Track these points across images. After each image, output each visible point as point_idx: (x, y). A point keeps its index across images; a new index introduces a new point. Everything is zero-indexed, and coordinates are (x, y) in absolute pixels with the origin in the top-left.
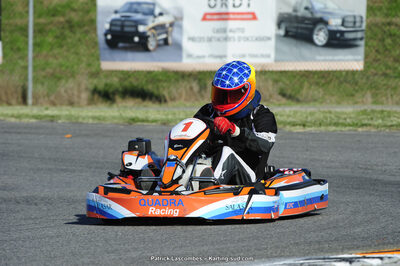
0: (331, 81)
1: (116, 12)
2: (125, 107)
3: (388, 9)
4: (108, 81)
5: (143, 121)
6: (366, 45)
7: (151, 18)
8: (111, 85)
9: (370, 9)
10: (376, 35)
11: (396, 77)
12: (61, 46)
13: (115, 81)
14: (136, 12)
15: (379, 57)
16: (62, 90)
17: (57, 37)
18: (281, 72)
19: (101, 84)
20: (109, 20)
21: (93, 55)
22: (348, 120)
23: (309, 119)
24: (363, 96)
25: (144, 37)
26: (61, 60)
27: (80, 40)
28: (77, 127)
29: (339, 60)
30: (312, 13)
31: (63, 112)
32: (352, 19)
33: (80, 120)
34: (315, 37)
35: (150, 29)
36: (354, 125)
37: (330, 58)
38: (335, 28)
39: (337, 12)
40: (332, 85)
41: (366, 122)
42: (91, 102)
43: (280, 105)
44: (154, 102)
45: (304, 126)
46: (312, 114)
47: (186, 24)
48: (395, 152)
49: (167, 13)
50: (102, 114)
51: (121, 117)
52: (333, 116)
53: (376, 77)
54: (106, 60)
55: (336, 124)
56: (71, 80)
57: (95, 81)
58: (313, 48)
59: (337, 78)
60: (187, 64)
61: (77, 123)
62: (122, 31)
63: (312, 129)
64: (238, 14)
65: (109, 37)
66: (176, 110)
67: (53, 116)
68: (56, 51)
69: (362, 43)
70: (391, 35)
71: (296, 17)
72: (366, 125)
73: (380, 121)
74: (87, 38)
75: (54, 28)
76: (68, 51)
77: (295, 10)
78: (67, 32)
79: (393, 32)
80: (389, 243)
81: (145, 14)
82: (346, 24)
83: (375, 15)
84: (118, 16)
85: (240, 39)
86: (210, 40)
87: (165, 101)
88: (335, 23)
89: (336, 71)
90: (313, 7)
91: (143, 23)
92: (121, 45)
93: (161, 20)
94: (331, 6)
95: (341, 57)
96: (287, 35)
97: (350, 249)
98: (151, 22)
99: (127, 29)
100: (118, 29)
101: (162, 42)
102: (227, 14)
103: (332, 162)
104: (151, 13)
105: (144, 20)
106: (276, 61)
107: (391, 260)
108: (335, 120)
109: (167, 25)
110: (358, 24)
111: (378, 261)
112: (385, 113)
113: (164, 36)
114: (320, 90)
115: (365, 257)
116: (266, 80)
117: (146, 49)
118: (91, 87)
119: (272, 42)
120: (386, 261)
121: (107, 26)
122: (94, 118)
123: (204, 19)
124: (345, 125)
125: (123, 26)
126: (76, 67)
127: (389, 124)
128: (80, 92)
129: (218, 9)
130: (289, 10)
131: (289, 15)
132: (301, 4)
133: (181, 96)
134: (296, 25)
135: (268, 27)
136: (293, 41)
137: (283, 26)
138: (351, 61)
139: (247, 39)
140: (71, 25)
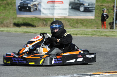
0: (85, 22)
2: (24, 28)
3: (102, 1)
4: (19, 20)
5: (29, 32)
6: (95, 11)
7: (32, 2)
8: (20, 22)
9: (97, 1)
10: (98, 9)
12: (5, 10)
15: (99, 15)
16: (5, 23)
17: (4, 7)
18: (70, 19)
19: (16, 21)
20: (20, 2)
21: (14, 13)
22: (90, 33)
23: (78, 33)
25: (30, 8)
26: (5, 14)
27: (10, 8)
30: (80, 2)
31: (5, 29)
32: (91, 4)
33: (10, 32)
34: (80, 9)
35: (32, 5)
36: (91, 35)
37: (85, 15)
38: (86, 6)
39: (87, 1)
41: (95, 34)
43: (70, 28)
44: (32, 27)
45: (77, 35)
46: (79, 31)
47: (42, 4)
48: (103, 43)
49: (37, 1)
50: (17, 30)
51: (22, 31)
52: (85, 32)
53: (98, 21)
55: (86, 34)
56: (8, 20)
58: (80, 12)
60: (42, 16)
61: (9, 33)
63: (79, 36)
65: (19, 7)
66: (39, 29)
67: (2, 31)
68: (4, 11)
71: (75, 3)
73: (99, 34)
74: (13, 8)
75: (3, 5)
76: (7, 11)
77: (75, 1)
78: (7, 6)
81: (30, 1)
83: (98, 3)
84: (22, 1)
85: (58, 9)
86: (49, 9)
88: (86, 5)
89: (86, 19)
92: (23, 10)
93: (35, 3)
95: (88, 15)
96: (72, 8)
98: (32, 3)
99: (25, 5)
100: (22, 5)
101: (35, 9)
102: (54, 1)
103: (85, 45)
104: (32, 1)
105: (30, 3)
106: (69, 16)
108: (86, 33)
109: (37, 4)
110: (93, 5)
111: (99, 75)
112: (101, 32)
113: (36, 8)
116: (66, 21)
117: (30, 11)
118: (13, 22)
119: (68, 10)
120: (101, 75)
121: (19, 4)
123: (48, 3)
124: (88, 35)
125: (23, 4)
127: (102, 35)
128: (10, 23)
131: (73, 2)
133: (40, 25)
134: (75, 5)
135: (67, 6)
136: (74, 10)
137: (71, 5)
138: (90, 16)
139: (60, 9)
140: (8, 4)
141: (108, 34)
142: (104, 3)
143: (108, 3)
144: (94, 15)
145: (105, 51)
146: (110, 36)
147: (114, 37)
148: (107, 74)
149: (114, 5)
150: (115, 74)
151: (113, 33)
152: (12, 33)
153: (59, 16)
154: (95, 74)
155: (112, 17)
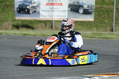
0: (84, 24)
1: (20, 2)
2: (23, 31)
3: (101, 3)
4: (18, 23)
5: (28, 35)
6: (95, 13)
7: (31, 4)
8: (19, 24)
9: (96, 3)
10: (98, 11)
11: (103, 23)
12: (4, 12)
13: (20, 23)
14: (26, 2)
15: (98, 17)
16: (4, 25)
17: (2, 9)
19: (15, 23)
20: (18, 4)
21: (13, 15)
22: (89, 36)
24: (94, 29)
25: (29, 10)
26: (4, 16)
27: (9, 10)
28: (8, 36)
29: (86, 18)
30: (79, 4)
31: (4, 32)
32: (90, 6)
33: (9, 34)
34: (79, 11)
35: (31, 7)
36: (90, 37)
37: (84, 17)
38: (85, 8)
40: (84, 25)
41: (94, 36)
42: (12, 29)
44: (31, 29)
47: (41, 6)
48: (103, 46)
49: (36, 3)
50: (16, 32)
51: (22, 34)
52: (84, 34)
53: (98, 23)
54: (17, 16)
56: (6, 22)
57: (14, 23)
58: (79, 14)
59: (86, 23)
60: (41, 18)
62: (22, 8)
64: (57, 3)
65: (18, 9)
66: (38, 32)
67: (1, 33)
68: (2, 13)
69: (93, 13)
70: (102, 11)
71: (74, 5)
72: (94, 37)
73: (99, 36)
74: (11, 10)
75: (2, 7)
76: (6, 13)
77: (74, 3)
78: (5, 8)
79: (103, 10)
80: (101, 72)
81: (29, 3)
82: (89, 7)
83: (98, 5)
84: (21, 3)
85: (57, 11)
86: (48, 11)
87: (35, 29)
88: (86, 7)
89: (85, 21)
90: (79, 2)
91: (28, 6)
92: (22, 12)
93: (34, 5)
94: (85, 2)
96: (71, 10)
97: (89, 74)
99: (24, 7)
100: (21, 7)
101: (34, 11)
102: (54, 3)
104: (31, 3)
107: (102, 77)
108: (85, 36)
109: (36, 6)
110: (92, 7)
111: (98, 78)
112: (100, 34)
113: (34, 10)
114: (81, 27)
115: (94, 76)
117: (29, 13)
118: (12, 24)
119: (67, 12)
120: (100, 78)
121: (18, 6)
122: (13, 33)
123: (47, 5)
124: (88, 37)
125: (22, 6)
126: (8, 18)
127: (101, 37)
128: (9, 26)
129: (51, 2)
130: (72, 3)
132: (76, 1)
133: (39, 28)
134: (74, 7)
135: (66, 7)
136: (73, 12)
137: (70, 7)
138: (90, 18)
139: (59, 11)
140: (7, 6)
141: (107, 37)
142: (104, 5)
143: (108, 5)
144: (93, 17)
145: (104, 53)
146: (110, 38)
147: (113, 40)
148: (106, 76)
149: (113, 7)
150: (114, 76)
151: (113, 35)
152: (11, 35)
153: (58, 19)
154: (95, 76)
155: (111, 19)
